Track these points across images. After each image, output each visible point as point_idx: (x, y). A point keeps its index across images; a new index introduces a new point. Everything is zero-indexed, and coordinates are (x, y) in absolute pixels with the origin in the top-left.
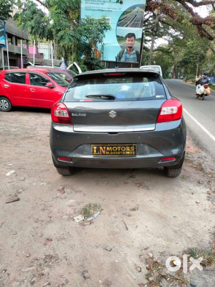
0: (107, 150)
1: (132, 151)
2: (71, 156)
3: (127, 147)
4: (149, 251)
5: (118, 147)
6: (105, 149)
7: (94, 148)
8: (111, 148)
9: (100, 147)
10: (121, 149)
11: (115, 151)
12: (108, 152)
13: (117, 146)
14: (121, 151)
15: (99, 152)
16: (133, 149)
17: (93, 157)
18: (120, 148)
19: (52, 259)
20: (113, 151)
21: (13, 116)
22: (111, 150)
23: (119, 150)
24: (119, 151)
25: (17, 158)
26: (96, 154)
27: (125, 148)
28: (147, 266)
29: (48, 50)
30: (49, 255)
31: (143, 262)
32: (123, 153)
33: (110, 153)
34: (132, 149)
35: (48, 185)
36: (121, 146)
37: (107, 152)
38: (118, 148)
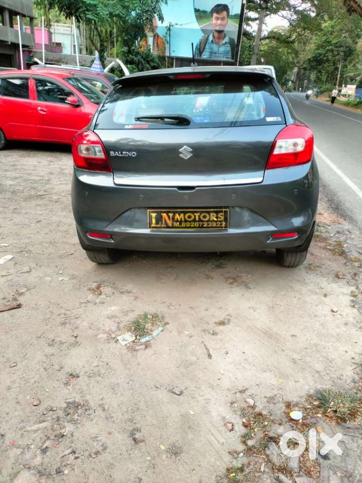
0: (176, 220)
1: (221, 221)
2: (111, 230)
3: (211, 214)
4: (248, 395)
5: (195, 214)
6: (171, 216)
7: (152, 216)
8: (182, 215)
9: (162, 214)
10: (201, 217)
11: (190, 222)
12: (178, 223)
13: (193, 212)
14: (200, 220)
15: (160, 223)
16: (223, 218)
17: (151, 231)
18: (199, 216)
19: (78, 409)
20: (186, 221)
21: (9, 159)
22: (183, 220)
23: (197, 218)
24: (197, 221)
25: (16, 234)
26: (156, 226)
27: (207, 215)
28: (244, 420)
29: (69, 37)
30: (74, 402)
31: (236, 414)
32: (203, 225)
33: (180, 224)
34: (220, 218)
35: (73, 281)
36: (201, 213)
37: (175, 223)
38: (195, 216)
